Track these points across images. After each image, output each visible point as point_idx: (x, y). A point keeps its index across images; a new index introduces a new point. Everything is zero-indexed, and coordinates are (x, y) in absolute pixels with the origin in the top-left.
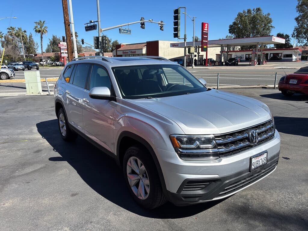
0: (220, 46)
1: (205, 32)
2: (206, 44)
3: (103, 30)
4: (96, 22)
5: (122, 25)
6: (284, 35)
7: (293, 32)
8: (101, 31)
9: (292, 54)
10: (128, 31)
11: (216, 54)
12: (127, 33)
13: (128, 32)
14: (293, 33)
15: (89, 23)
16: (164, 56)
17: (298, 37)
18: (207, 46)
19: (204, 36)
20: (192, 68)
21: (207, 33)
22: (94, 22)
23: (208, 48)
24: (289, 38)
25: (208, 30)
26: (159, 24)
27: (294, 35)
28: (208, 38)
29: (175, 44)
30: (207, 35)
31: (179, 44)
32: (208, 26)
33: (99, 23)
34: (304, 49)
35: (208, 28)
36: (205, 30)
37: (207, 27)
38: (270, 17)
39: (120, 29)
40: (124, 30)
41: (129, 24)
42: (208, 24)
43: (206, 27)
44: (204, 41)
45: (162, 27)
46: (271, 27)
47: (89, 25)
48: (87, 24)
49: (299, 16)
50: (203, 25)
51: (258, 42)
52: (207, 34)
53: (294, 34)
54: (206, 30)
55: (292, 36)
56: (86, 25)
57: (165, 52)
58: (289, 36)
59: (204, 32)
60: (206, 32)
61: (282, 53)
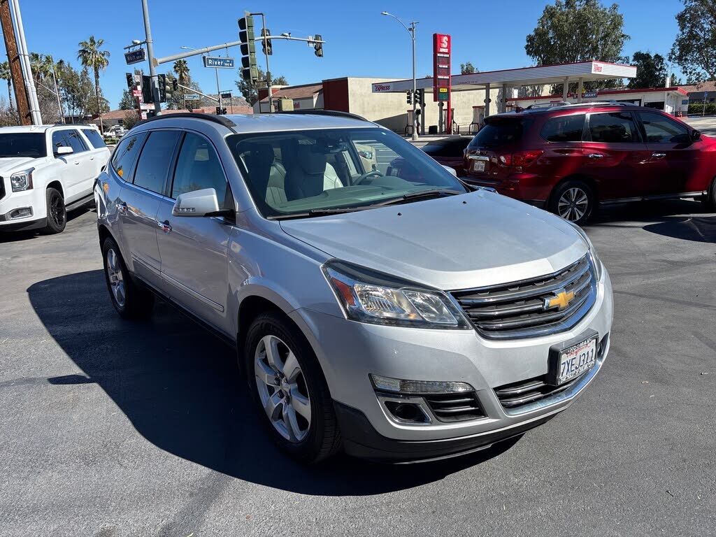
0: (485, 87)
1: (442, 55)
2: (447, 83)
3: (159, 60)
4: (144, 43)
5: (209, 49)
6: (650, 57)
7: (672, 50)
8: (156, 64)
9: (663, 103)
10: (225, 61)
11: (473, 107)
12: (223, 65)
13: (226, 64)
14: (670, 51)
15: (132, 46)
16: (364, 112)
17: (680, 59)
18: (448, 89)
19: (440, 66)
20: (413, 139)
21: (449, 58)
22: (140, 44)
23: (452, 94)
24: (664, 62)
25: (449, 51)
26: (309, 42)
27: (673, 57)
28: (451, 69)
29: (384, 85)
30: (448, 63)
31: (391, 85)
32: (449, 42)
33: (151, 45)
34: (698, 88)
35: (449, 47)
36: (442, 50)
37: (446, 43)
38: (619, 13)
39: (204, 58)
40: (216, 60)
41: (228, 44)
42: (449, 37)
43: (445, 45)
44: (439, 77)
45: (317, 50)
46: (623, 36)
47: (131, 50)
48: (129, 48)
49: (686, 10)
50: (436, 39)
51: (567, 77)
52: (447, 61)
53: (673, 53)
54: (446, 51)
55: (670, 59)
56: (127, 51)
57: (363, 103)
58: (663, 59)
59: (439, 55)
60: (446, 56)
61: (640, 100)
